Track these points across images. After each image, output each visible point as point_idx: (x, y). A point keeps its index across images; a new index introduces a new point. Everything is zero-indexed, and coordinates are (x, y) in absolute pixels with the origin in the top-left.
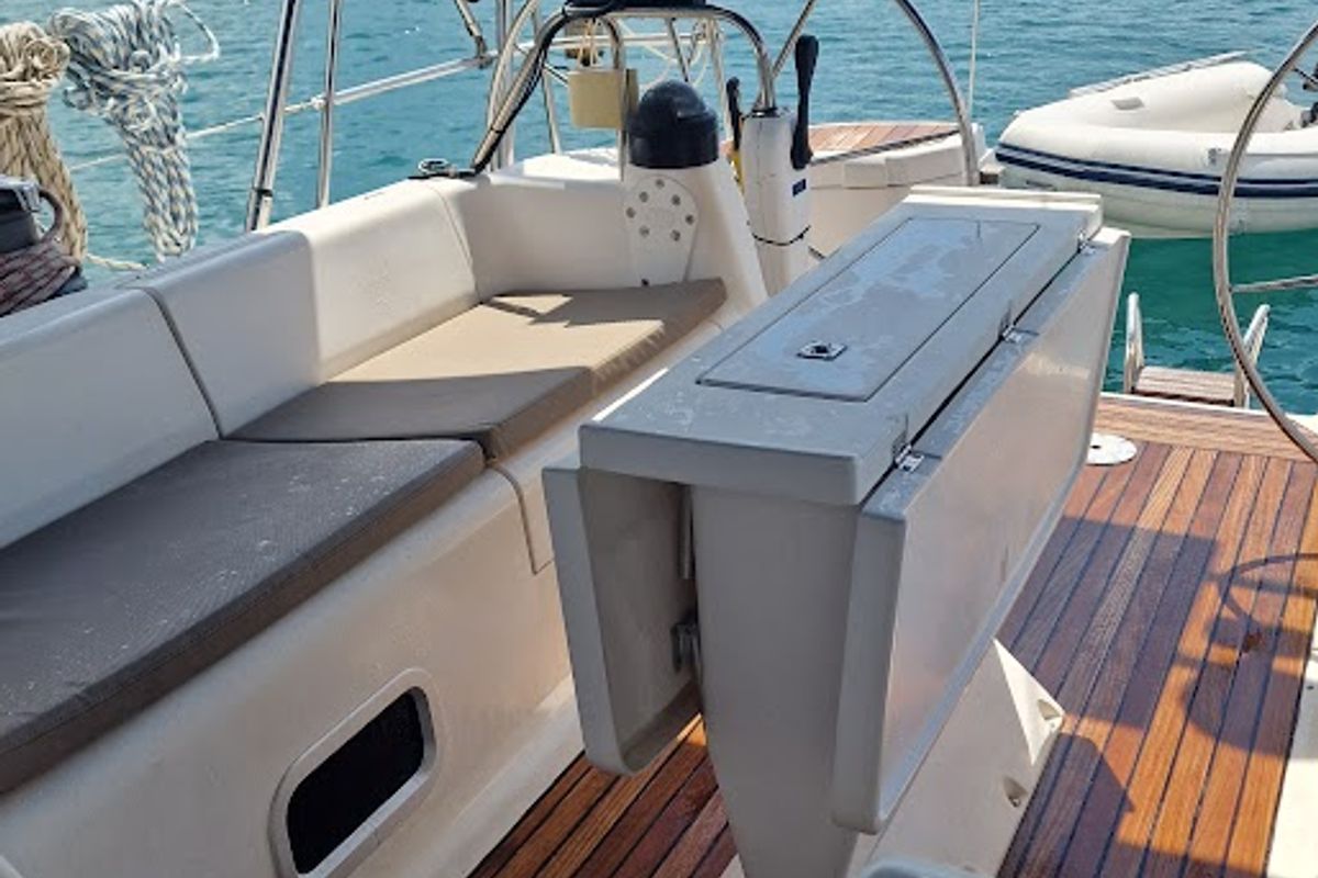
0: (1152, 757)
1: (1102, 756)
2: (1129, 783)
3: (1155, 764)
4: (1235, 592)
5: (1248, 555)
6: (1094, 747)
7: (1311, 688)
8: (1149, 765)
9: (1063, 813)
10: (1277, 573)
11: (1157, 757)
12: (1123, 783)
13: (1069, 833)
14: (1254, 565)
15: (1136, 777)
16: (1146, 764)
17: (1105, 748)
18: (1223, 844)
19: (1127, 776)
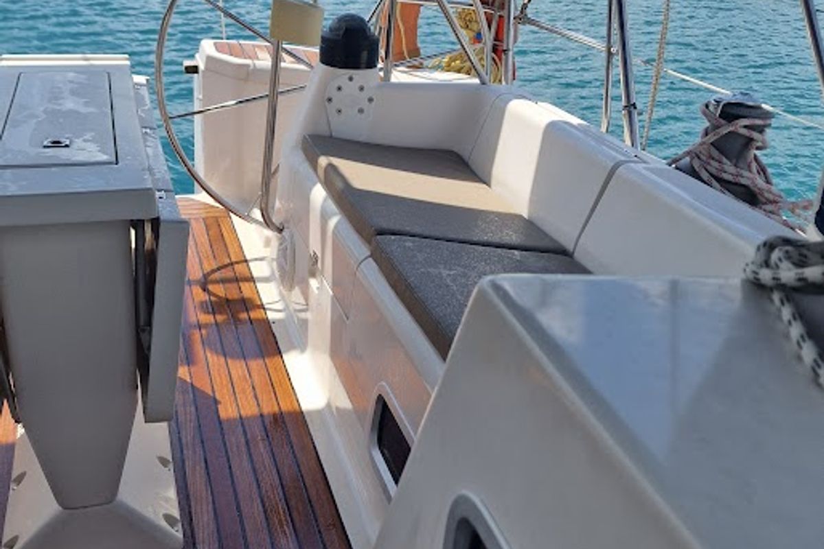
0: (217, 375)
1: (192, 384)
2: (213, 391)
3: (221, 378)
4: (211, 287)
5: (208, 268)
6: (185, 381)
7: (274, 323)
8: (218, 379)
9: (188, 416)
10: (227, 273)
11: (219, 375)
12: (210, 393)
13: (197, 424)
14: (213, 271)
15: (215, 386)
16: (217, 380)
17: (191, 378)
18: (275, 403)
19: (210, 388)
